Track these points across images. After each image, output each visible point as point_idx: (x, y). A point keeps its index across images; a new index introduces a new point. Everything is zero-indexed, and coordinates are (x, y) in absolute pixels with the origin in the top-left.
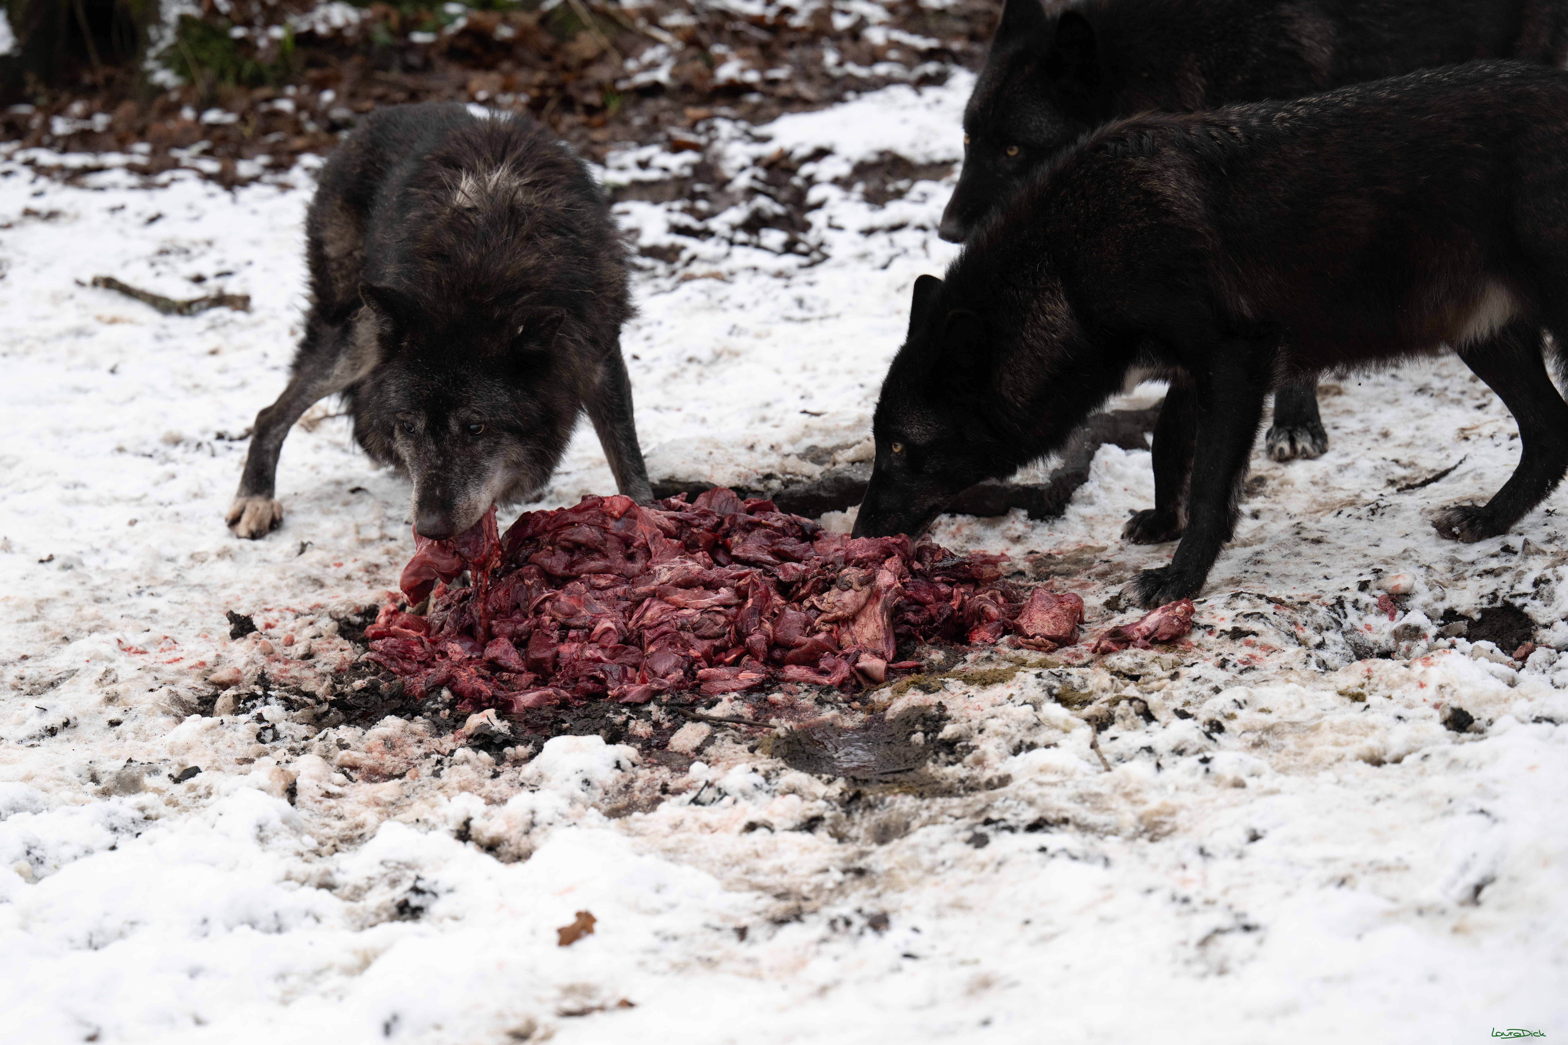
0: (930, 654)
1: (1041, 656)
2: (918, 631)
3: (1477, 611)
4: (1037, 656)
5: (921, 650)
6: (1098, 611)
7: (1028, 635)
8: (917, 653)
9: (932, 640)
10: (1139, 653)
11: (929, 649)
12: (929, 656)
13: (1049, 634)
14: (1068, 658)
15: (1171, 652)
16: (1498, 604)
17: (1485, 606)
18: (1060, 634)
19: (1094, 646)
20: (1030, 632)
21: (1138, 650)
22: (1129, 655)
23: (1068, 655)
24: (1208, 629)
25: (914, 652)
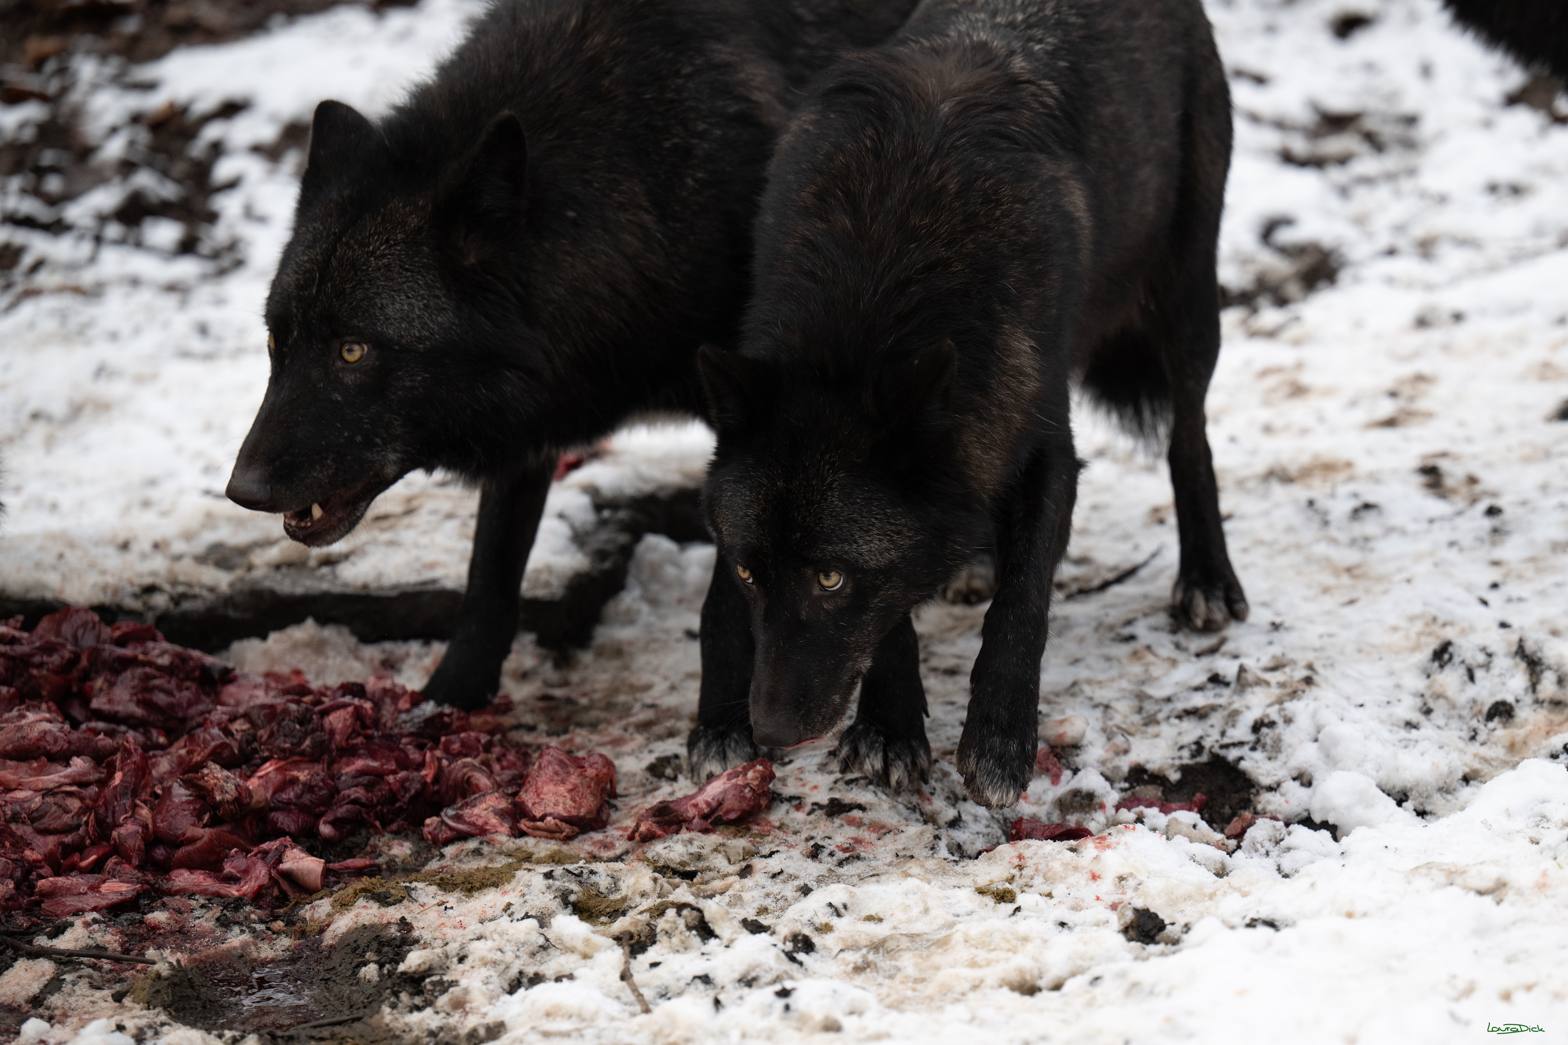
0: (390, 848)
1: (553, 846)
2: (372, 814)
3: (1175, 768)
4: (548, 846)
5: (377, 842)
6: (638, 778)
7: (534, 816)
8: (371, 846)
9: (394, 827)
10: (695, 839)
11: (389, 840)
12: (389, 850)
13: (565, 814)
14: (592, 848)
15: (742, 837)
16: (1204, 758)
17: (1186, 761)
18: (581, 814)
19: (630, 830)
20: (538, 812)
21: (693, 834)
22: (680, 842)
23: (594, 844)
24: (795, 802)
25: (366, 845)
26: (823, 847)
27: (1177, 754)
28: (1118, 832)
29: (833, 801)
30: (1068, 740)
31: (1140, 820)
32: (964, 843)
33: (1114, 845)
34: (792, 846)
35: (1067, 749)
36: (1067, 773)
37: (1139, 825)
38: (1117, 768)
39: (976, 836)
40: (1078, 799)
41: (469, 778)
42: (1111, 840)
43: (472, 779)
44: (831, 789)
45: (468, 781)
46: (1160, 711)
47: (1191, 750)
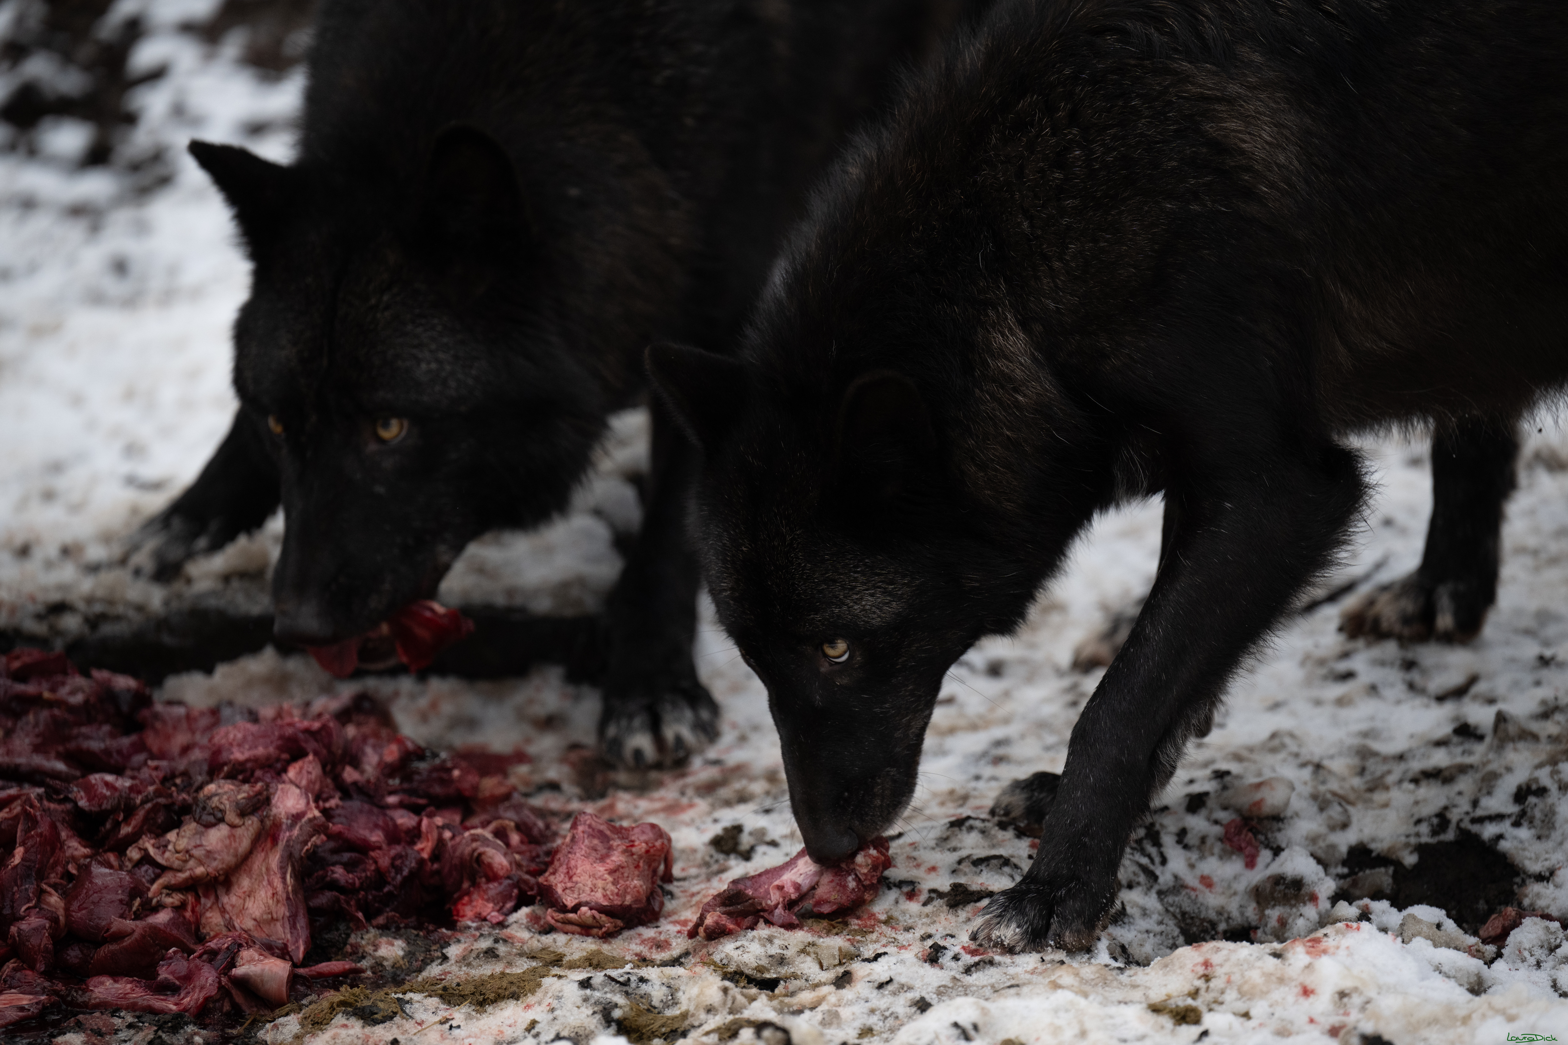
0: (376, 947)
1: (589, 945)
2: (352, 903)
3: (1410, 849)
4: (584, 945)
5: (359, 940)
6: (699, 856)
7: (565, 906)
8: (352, 945)
9: (381, 920)
10: (775, 937)
11: (375, 936)
12: (375, 950)
13: (605, 903)
14: (642, 948)
15: (837, 934)
16: (1450, 835)
17: (1425, 839)
18: (627, 903)
19: (690, 925)
20: (570, 901)
21: (774, 931)
22: (756, 941)
23: (643, 942)
24: (906, 889)
25: (345, 944)
26: (945, 948)
27: (1413, 830)
28: (1337, 932)
29: (956, 887)
30: (1266, 809)
31: (1365, 916)
32: (1130, 944)
33: (1331, 950)
34: (902, 947)
35: (1266, 822)
36: (1265, 855)
37: (1364, 924)
38: (1333, 847)
39: (1146, 935)
40: (1282, 887)
41: (480, 855)
42: (1329, 943)
43: (483, 857)
44: (954, 872)
45: (479, 859)
46: (1389, 772)
47: (1432, 825)
